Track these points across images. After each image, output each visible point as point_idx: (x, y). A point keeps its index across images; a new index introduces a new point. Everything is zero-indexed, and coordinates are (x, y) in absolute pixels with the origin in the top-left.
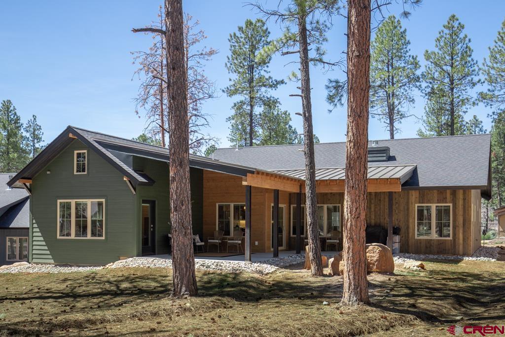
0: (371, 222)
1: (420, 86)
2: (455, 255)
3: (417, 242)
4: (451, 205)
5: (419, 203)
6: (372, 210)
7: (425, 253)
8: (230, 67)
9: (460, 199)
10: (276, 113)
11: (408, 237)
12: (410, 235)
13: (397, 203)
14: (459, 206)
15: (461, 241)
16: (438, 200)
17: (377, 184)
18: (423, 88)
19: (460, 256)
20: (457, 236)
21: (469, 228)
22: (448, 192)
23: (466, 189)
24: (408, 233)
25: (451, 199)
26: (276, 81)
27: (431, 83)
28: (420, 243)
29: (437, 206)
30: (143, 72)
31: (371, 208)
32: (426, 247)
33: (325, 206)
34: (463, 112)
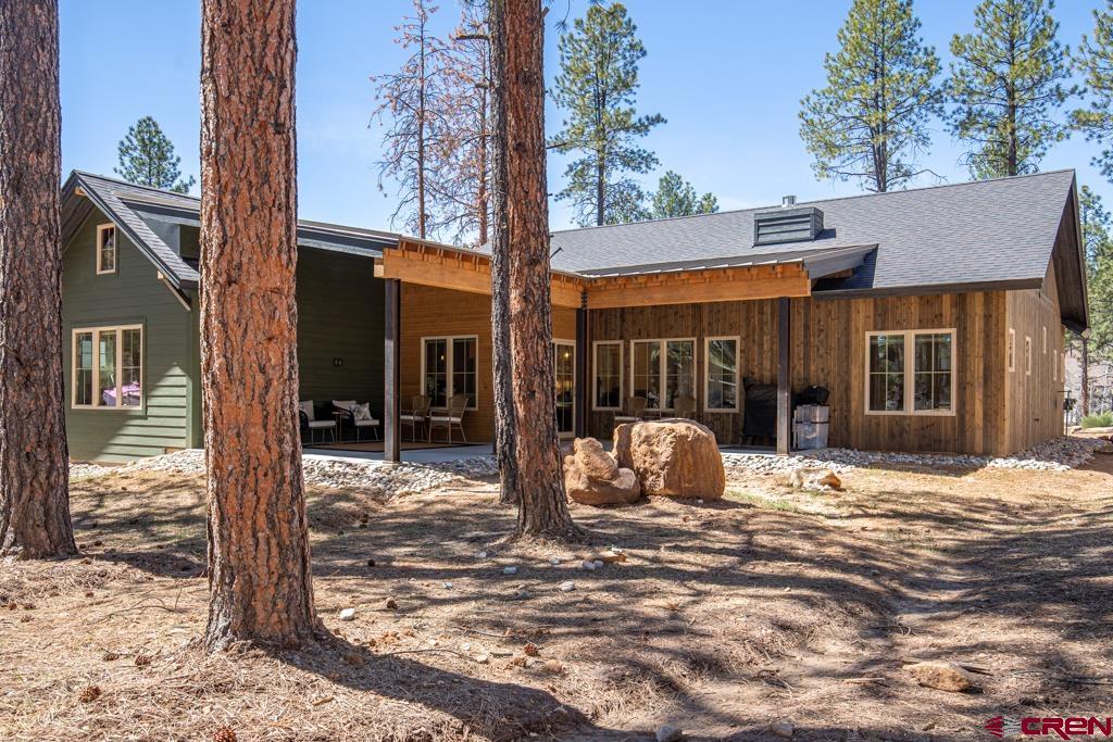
0: (762, 375)
1: (941, 108)
2: (962, 453)
3: (870, 420)
4: (953, 331)
5: (875, 329)
6: (765, 346)
7: (889, 449)
8: (559, 96)
9: (977, 318)
10: (682, 195)
11: (849, 410)
12: (854, 404)
13: (822, 331)
14: (973, 335)
15: (979, 419)
16: (920, 321)
17: (752, 280)
18: (949, 113)
19: (976, 455)
20: (968, 408)
21: (1001, 388)
22: (947, 299)
23: (993, 291)
24: (848, 402)
25: (954, 317)
26: (648, 119)
27: (964, 102)
28: (878, 425)
29: (917, 336)
30: (388, 111)
31: (762, 345)
32: (892, 435)
33: (664, 343)
34: (1036, 155)
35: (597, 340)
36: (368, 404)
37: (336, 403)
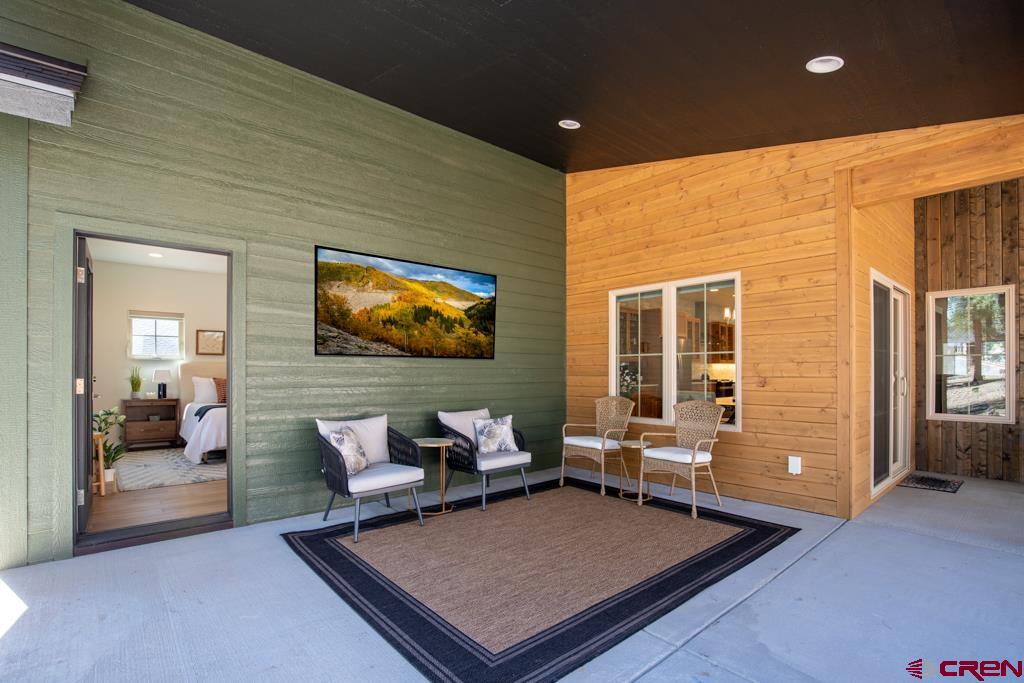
35: (934, 289)
36: (509, 419)
37: (446, 418)
